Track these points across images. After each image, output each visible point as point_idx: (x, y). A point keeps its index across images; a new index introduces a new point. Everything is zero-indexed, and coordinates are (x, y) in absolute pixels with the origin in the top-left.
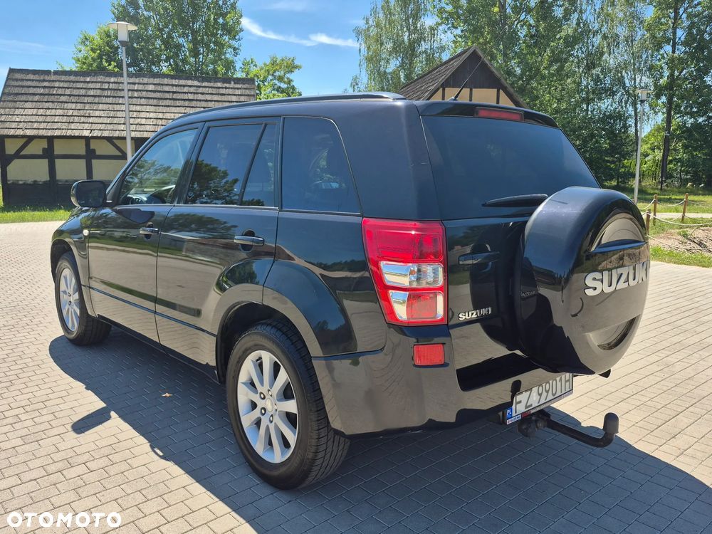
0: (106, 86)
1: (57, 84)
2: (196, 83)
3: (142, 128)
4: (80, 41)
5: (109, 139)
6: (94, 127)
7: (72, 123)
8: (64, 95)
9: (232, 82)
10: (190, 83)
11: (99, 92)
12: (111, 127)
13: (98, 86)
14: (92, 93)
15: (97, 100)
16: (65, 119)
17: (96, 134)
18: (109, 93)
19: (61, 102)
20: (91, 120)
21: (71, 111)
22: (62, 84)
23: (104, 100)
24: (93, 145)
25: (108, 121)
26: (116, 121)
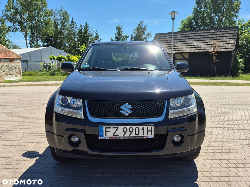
0: (182, 36)
1: (168, 37)
2: (213, 31)
3: (192, 49)
4: (181, 22)
5: (181, 53)
6: (177, 49)
7: (170, 49)
8: (169, 40)
9: (228, 29)
10: (211, 31)
11: (180, 38)
12: (181, 49)
13: (180, 36)
14: (178, 38)
15: (179, 41)
16: (168, 48)
17: (177, 52)
18: (183, 38)
19: (168, 43)
20: (176, 47)
21: (170, 45)
22: (169, 37)
23: (181, 40)
24: (176, 55)
25: (181, 47)
26: (183, 47)
